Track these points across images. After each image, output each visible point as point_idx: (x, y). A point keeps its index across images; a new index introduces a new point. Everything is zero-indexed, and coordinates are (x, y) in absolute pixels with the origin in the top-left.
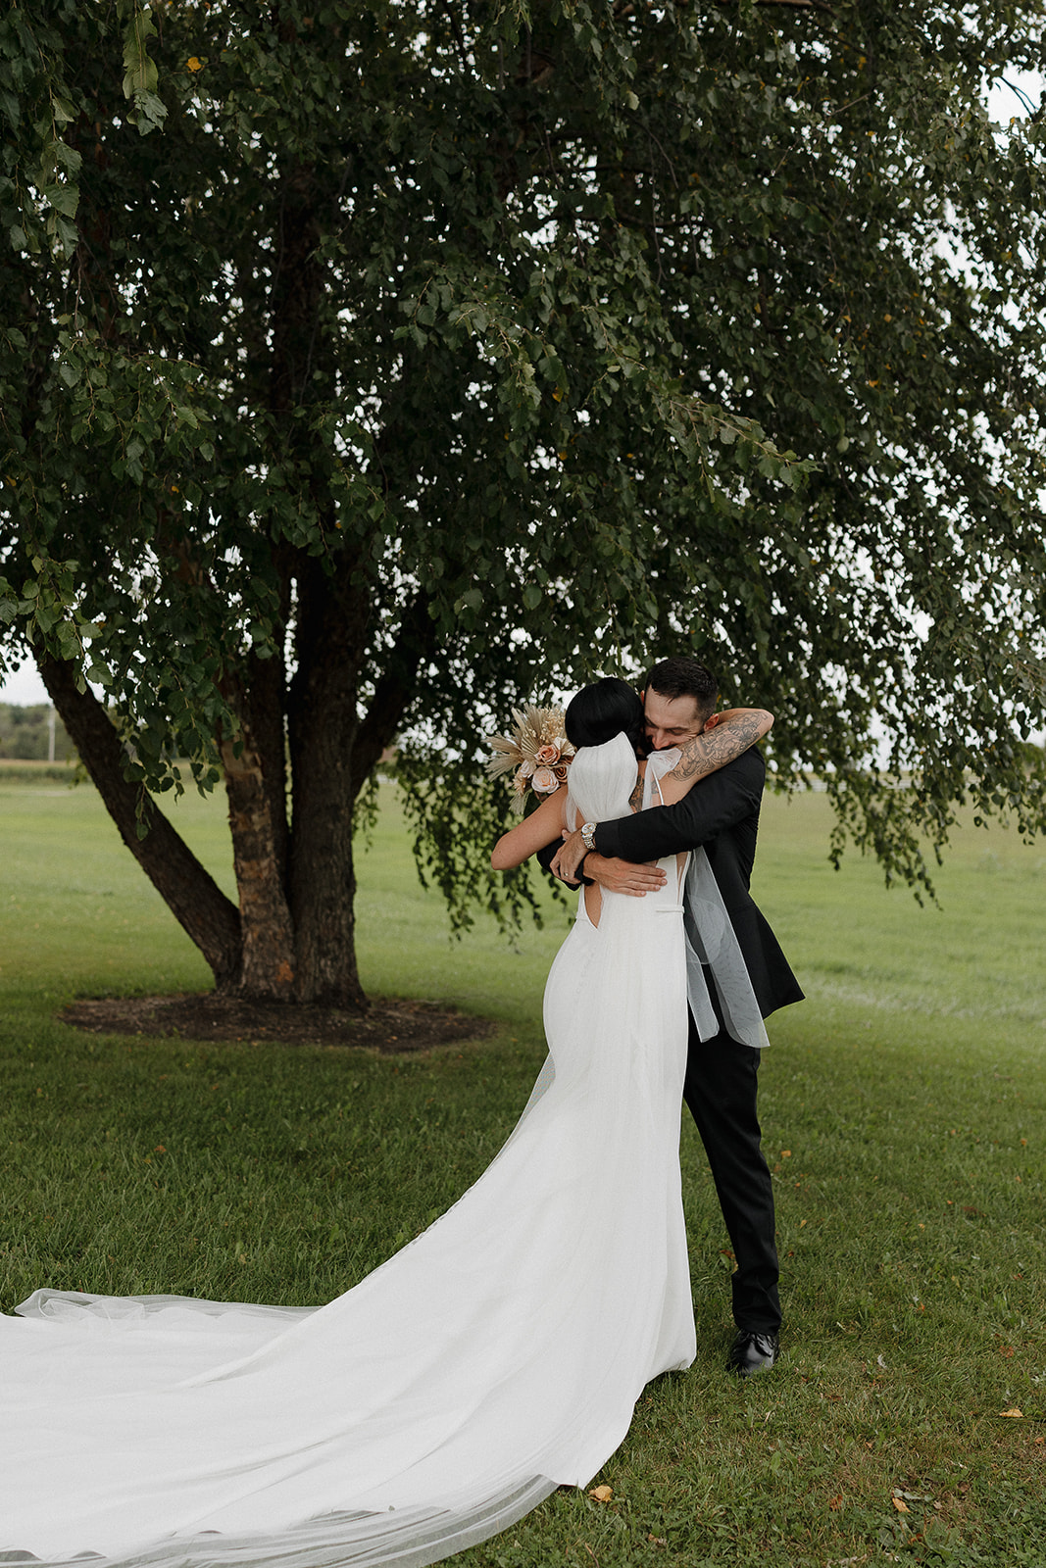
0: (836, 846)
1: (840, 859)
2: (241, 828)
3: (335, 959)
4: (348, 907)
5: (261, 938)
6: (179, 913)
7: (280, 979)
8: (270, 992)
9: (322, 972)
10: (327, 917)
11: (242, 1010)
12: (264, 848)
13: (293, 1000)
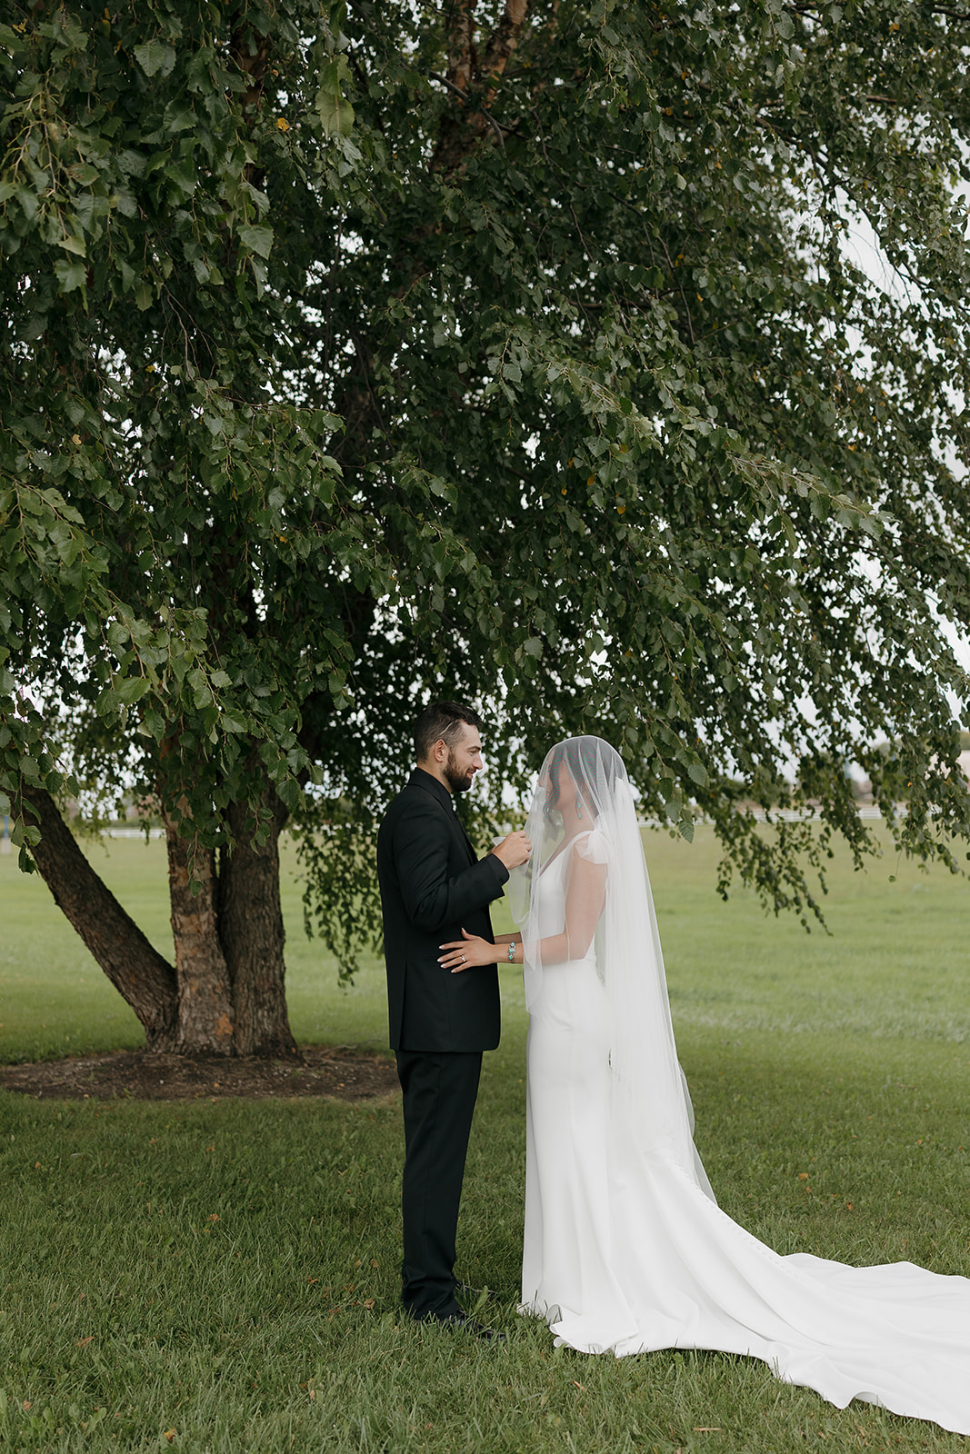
0: (723, 878)
1: (727, 889)
2: (182, 883)
3: (272, 1009)
4: (279, 956)
5: (200, 992)
6: (112, 972)
7: (220, 1032)
8: (209, 1046)
9: (260, 1023)
10: (262, 968)
11: (185, 1066)
12: (204, 901)
13: (234, 1054)
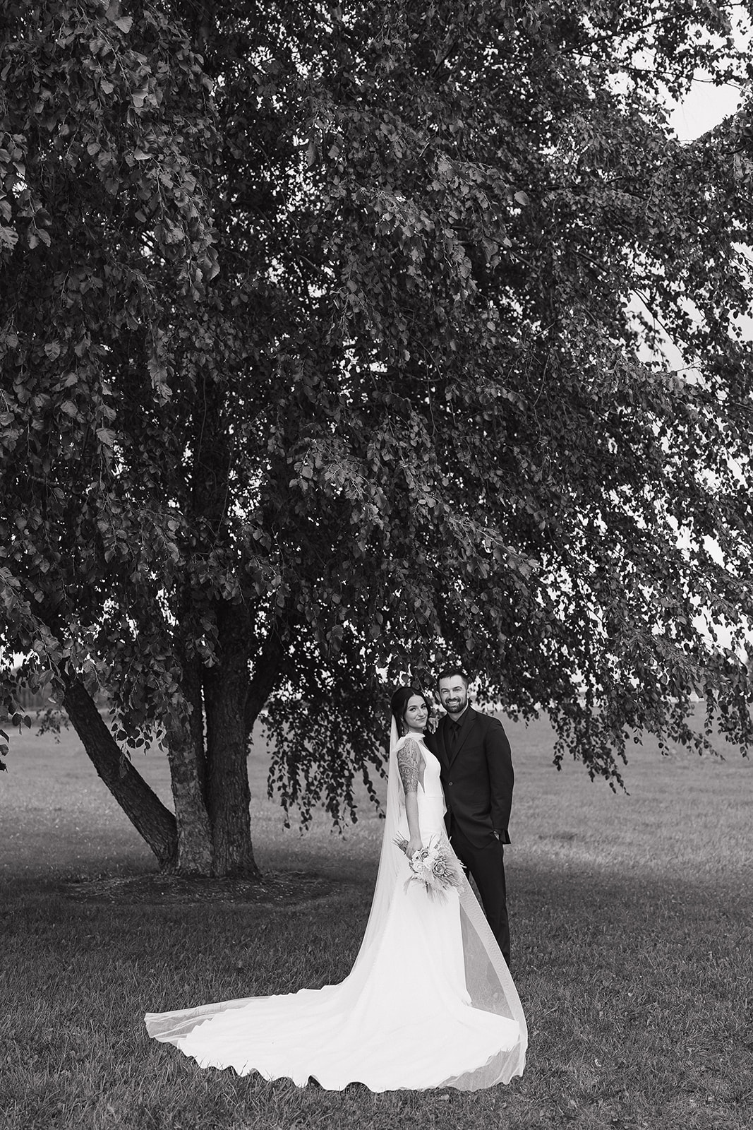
0: (558, 754)
1: (561, 762)
2: (177, 762)
3: (239, 846)
4: (246, 810)
5: (190, 834)
6: (135, 820)
7: (203, 861)
8: (197, 870)
9: (231, 855)
10: (233, 817)
11: (179, 883)
12: (192, 774)
13: (213, 875)
